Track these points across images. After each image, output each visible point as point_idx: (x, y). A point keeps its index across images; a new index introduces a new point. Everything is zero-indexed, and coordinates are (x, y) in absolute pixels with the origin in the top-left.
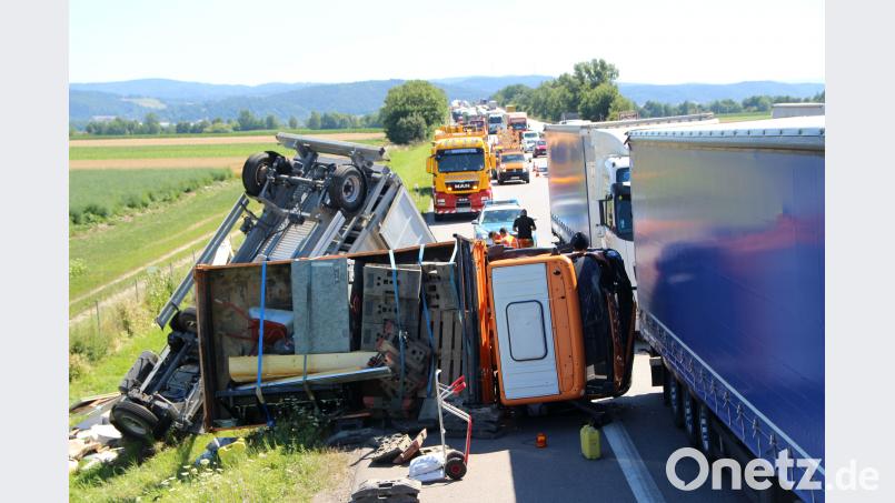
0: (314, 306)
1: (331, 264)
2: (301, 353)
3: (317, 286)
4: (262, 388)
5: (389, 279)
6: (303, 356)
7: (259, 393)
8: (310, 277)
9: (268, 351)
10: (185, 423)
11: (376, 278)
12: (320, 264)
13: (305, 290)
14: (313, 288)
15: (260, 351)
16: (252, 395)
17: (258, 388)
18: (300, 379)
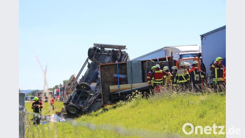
0: (133, 72)
1: (137, 62)
2: (130, 83)
3: (133, 67)
4: (120, 93)
5: (153, 64)
6: (130, 84)
7: (119, 93)
8: (131, 65)
9: (120, 84)
10: (86, 110)
11: (150, 64)
12: (134, 62)
13: (130, 68)
14: (132, 68)
15: (119, 84)
16: (118, 94)
17: (119, 92)
18: (130, 89)
